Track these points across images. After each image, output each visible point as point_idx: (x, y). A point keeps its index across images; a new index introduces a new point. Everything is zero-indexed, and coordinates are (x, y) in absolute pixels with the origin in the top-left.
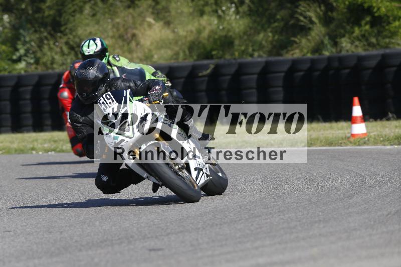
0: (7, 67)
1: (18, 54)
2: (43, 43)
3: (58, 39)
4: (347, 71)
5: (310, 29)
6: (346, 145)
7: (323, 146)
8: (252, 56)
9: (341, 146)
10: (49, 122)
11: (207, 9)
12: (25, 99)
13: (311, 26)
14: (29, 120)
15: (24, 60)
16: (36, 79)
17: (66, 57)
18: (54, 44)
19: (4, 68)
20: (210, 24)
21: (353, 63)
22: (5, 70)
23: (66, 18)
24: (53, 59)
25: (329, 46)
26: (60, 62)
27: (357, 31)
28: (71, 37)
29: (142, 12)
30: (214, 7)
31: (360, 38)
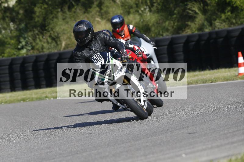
0: (15, 53)
1: (21, 45)
2: (36, 38)
3: (45, 34)
4: (221, 39)
5: (195, 17)
6: (237, 80)
7: (223, 81)
8: (162, 35)
9: (234, 80)
10: (44, 83)
11: (132, 11)
12: (29, 71)
13: (195, 15)
14: (32, 82)
15: (25, 48)
16: (34, 58)
17: (50, 44)
18: (43, 37)
19: (14, 53)
20: (135, 19)
21: (224, 34)
22: (15, 54)
23: (49, 22)
24: (43, 46)
25: (207, 26)
26: (47, 47)
27: (223, 16)
28: (52, 32)
29: (93, 15)
30: (136, 9)
31: (225, 20)
